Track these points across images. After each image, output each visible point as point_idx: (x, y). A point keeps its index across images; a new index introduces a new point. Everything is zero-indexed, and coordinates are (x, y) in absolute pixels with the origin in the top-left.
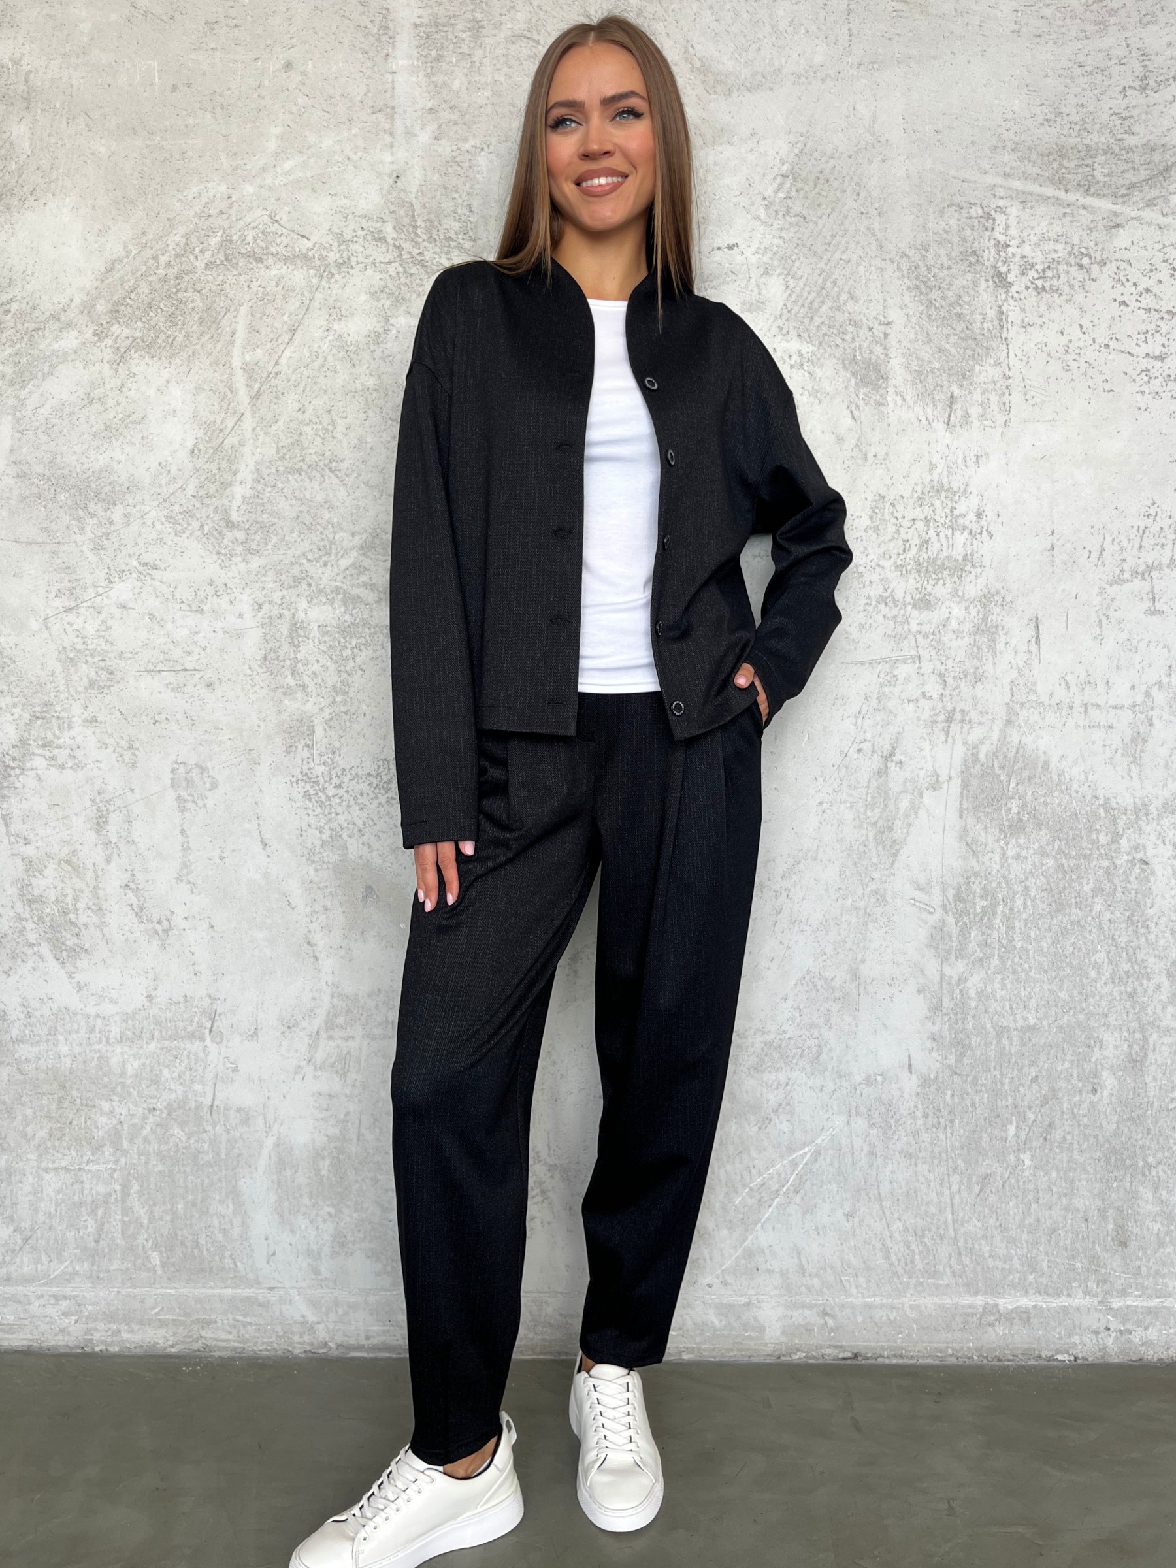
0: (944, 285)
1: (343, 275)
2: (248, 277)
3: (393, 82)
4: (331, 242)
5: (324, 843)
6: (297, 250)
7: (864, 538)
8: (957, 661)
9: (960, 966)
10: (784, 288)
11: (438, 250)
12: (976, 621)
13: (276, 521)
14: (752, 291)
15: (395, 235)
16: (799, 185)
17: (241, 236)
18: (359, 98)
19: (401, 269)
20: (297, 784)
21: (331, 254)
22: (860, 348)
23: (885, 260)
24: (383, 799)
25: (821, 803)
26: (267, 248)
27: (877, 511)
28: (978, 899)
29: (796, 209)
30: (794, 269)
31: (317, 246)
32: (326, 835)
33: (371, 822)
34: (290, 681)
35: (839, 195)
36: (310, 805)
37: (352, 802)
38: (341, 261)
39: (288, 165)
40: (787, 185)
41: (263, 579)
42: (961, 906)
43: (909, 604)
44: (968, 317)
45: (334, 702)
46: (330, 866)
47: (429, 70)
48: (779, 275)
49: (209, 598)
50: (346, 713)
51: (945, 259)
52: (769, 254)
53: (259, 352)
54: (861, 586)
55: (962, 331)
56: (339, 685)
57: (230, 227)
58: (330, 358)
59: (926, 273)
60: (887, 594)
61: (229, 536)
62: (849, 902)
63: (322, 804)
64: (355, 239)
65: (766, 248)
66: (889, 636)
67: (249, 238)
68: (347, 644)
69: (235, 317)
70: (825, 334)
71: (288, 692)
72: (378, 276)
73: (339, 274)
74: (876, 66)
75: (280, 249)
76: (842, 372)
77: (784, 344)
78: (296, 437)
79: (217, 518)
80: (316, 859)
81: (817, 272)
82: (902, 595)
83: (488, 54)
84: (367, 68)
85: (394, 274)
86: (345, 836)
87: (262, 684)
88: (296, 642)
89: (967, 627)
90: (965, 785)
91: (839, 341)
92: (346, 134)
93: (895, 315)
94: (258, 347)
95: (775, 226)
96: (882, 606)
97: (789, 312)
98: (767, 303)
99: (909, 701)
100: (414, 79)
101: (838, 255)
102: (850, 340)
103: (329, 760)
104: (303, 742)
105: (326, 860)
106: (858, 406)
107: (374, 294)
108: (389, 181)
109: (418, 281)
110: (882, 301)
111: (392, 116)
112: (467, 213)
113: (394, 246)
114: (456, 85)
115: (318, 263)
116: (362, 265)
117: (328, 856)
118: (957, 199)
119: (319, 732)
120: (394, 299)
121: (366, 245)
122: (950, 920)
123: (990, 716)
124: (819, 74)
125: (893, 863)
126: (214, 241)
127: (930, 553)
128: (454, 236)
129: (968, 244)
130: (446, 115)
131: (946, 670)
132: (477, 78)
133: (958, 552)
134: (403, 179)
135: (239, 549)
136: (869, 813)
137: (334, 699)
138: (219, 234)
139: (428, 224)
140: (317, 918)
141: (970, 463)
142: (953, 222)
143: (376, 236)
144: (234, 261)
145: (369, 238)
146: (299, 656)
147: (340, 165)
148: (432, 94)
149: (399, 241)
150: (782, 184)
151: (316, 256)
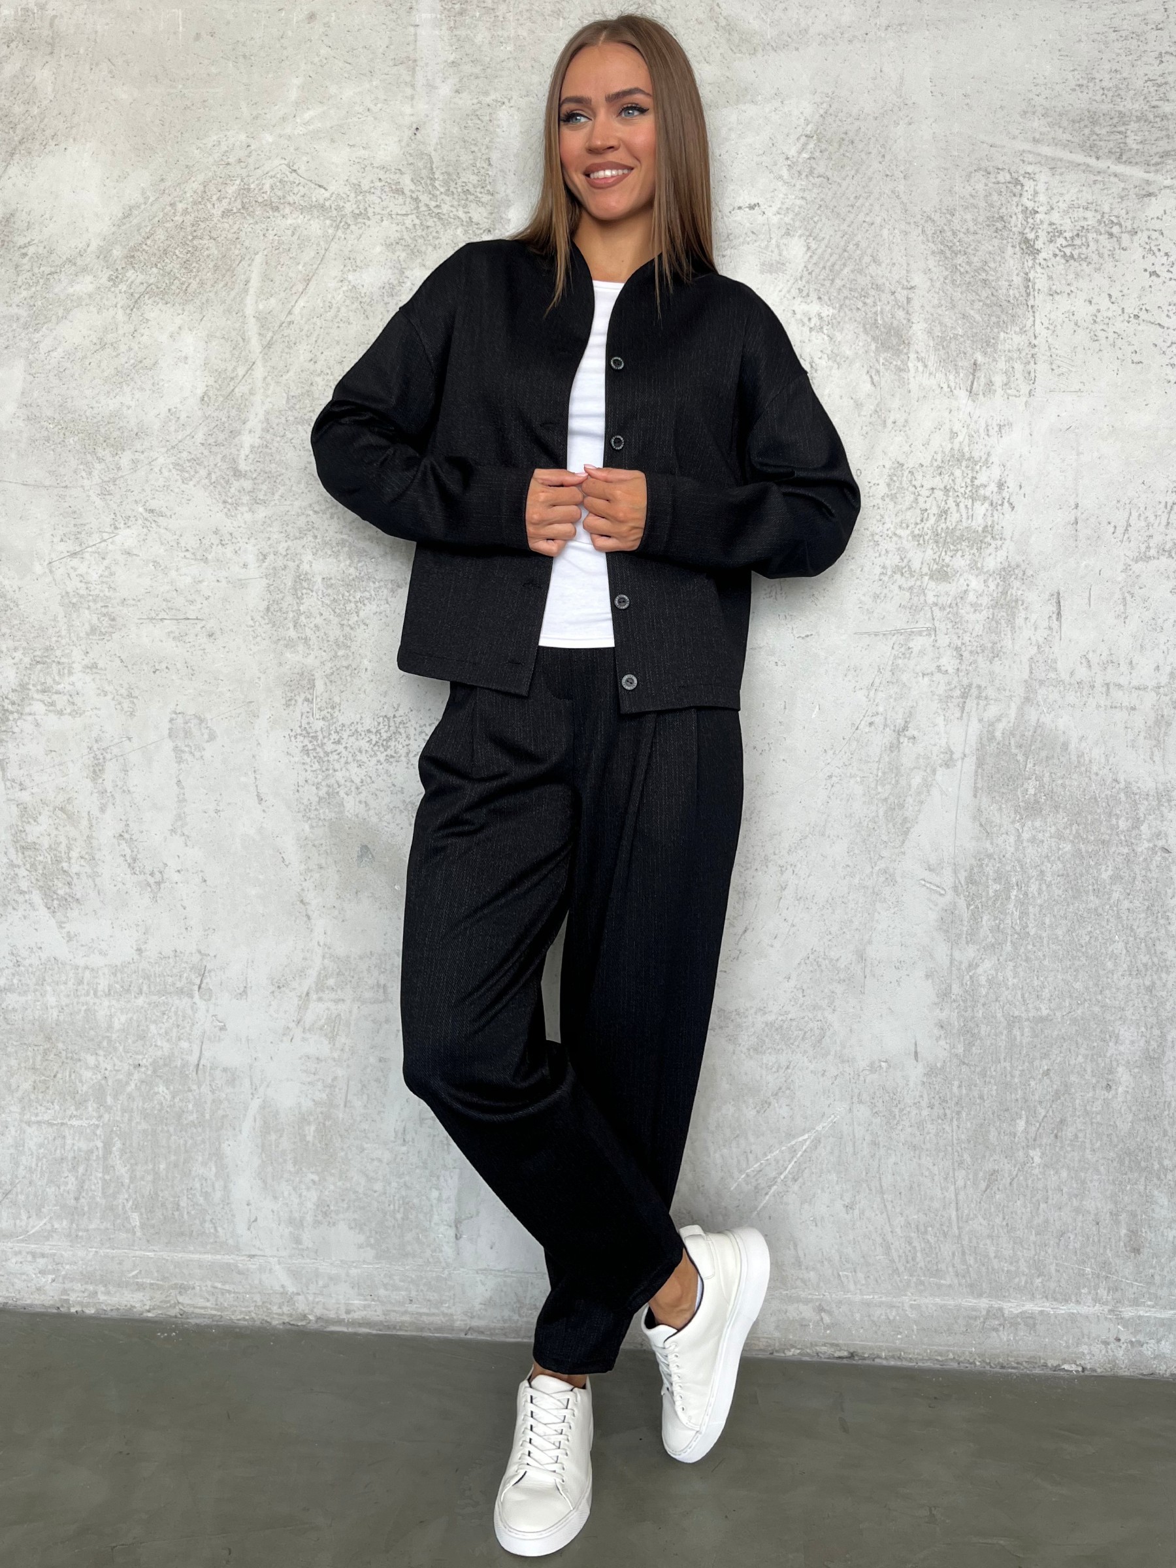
0: (969, 250)
1: (359, 225)
2: (264, 226)
3: (415, 35)
4: (348, 193)
5: (320, 799)
6: (314, 199)
7: (881, 506)
8: (974, 635)
9: (971, 952)
10: (805, 249)
11: (456, 203)
12: (995, 595)
13: (284, 471)
14: (772, 252)
15: (413, 187)
16: (823, 146)
17: (258, 185)
18: (381, 50)
19: (417, 222)
20: (296, 738)
21: (348, 205)
22: (882, 312)
23: (909, 223)
24: (382, 757)
25: (830, 777)
26: (284, 197)
27: (895, 478)
28: (990, 882)
29: (820, 169)
30: (816, 231)
31: (334, 196)
32: (322, 793)
33: (369, 780)
34: (292, 633)
35: (863, 155)
36: (308, 760)
37: (350, 759)
38: (357, 211)
39: (307, 115)
40: (811, 146)
41: (269, 529)
42: (973, 889)
43: (926, 574)
44: (993, 284)
45: (336, 656)
46: (327, 824)
47: (452, 24)
48: (800, 236)
49: (214, 547)
50: (347, 668)
51: (971, 224)
52: (791, 215)
53: (273, 301)
54: (877, 555)
55: (987, 297)
56: (341, 639)
57: (248, 176)
58: (343, 309)
59: (951, 238)
60: (903, 564)
61: (236, 484)
62: (856, 881)
63: (320, 760)
64: (372, 190)
65: (787, 209)
66: (905, 607)
67: (267, 187)
68: (351, 598)
69: (249, 265)
70: (846, 298)
71: (290, 644)
72: (395, 227)
73: (356, 225)
74: (904, 28)
75: (297, 198)
76: (863, 336)
77: (805, 307)
78: (307, 388)
79: (224, 466)
80: (312, 816)
81: (839, 234)
82: (919, 566)
83: (511, 9)
84: (390, 20)
85: (410, 226)
86: (342, 794)
87: (263, 635)
88: (300, 594)
89: (985, 601)
90: (980, 763)
91: (860, 305)
92: (367, 86)
93: (918, 279)
94: (272, 296)
95: (798, 187)
96: (898, 576)
97: (810, 273)
98: (787, 264)
99: (924, 675)
100: (437, 32)
101: (861, 217)
102: (872, 304)
103: (329, 716)
104: (303, 696)
105: (322, 817)
106: (878, 372)
107: (390, 246)
108: (409, 133)
109: (434, 234)
110: (905, 266)
111: (414, 69)
112: (485, 166)
113: (412, 197)
114: (479, 39)
115: (335, 213)
116: (379, 217)
117: (324, 813)
118: (984, 164)
119: (320, 685)
120: (409, 251)
121: (384, 197)
122: (962, 903)
123: (1007, 693)
124: (846, 35)
125: (903, 842)
126: (231, 190)
127: (948, 524)
128: (472, 190)
129: (996, 209)
130: (467, 68)
131: (963, 644)
132: (500, 33)
133: (978, 523)
134: (422, 131)
135: (246, 499)
136: (880, 789)
137: (336, 653)
138: (238, 182)
139: (446, 177)
140: (311, 876)
141: (993, 432)
142: (980, 186)
143: (394, 187)
144: (251, 209)
145: (387, 189)
146: (302, 608)
147: (360, 116)
148: (454, 47)
149: (417, 193)
150: (806, 144)
151: (333, 206)
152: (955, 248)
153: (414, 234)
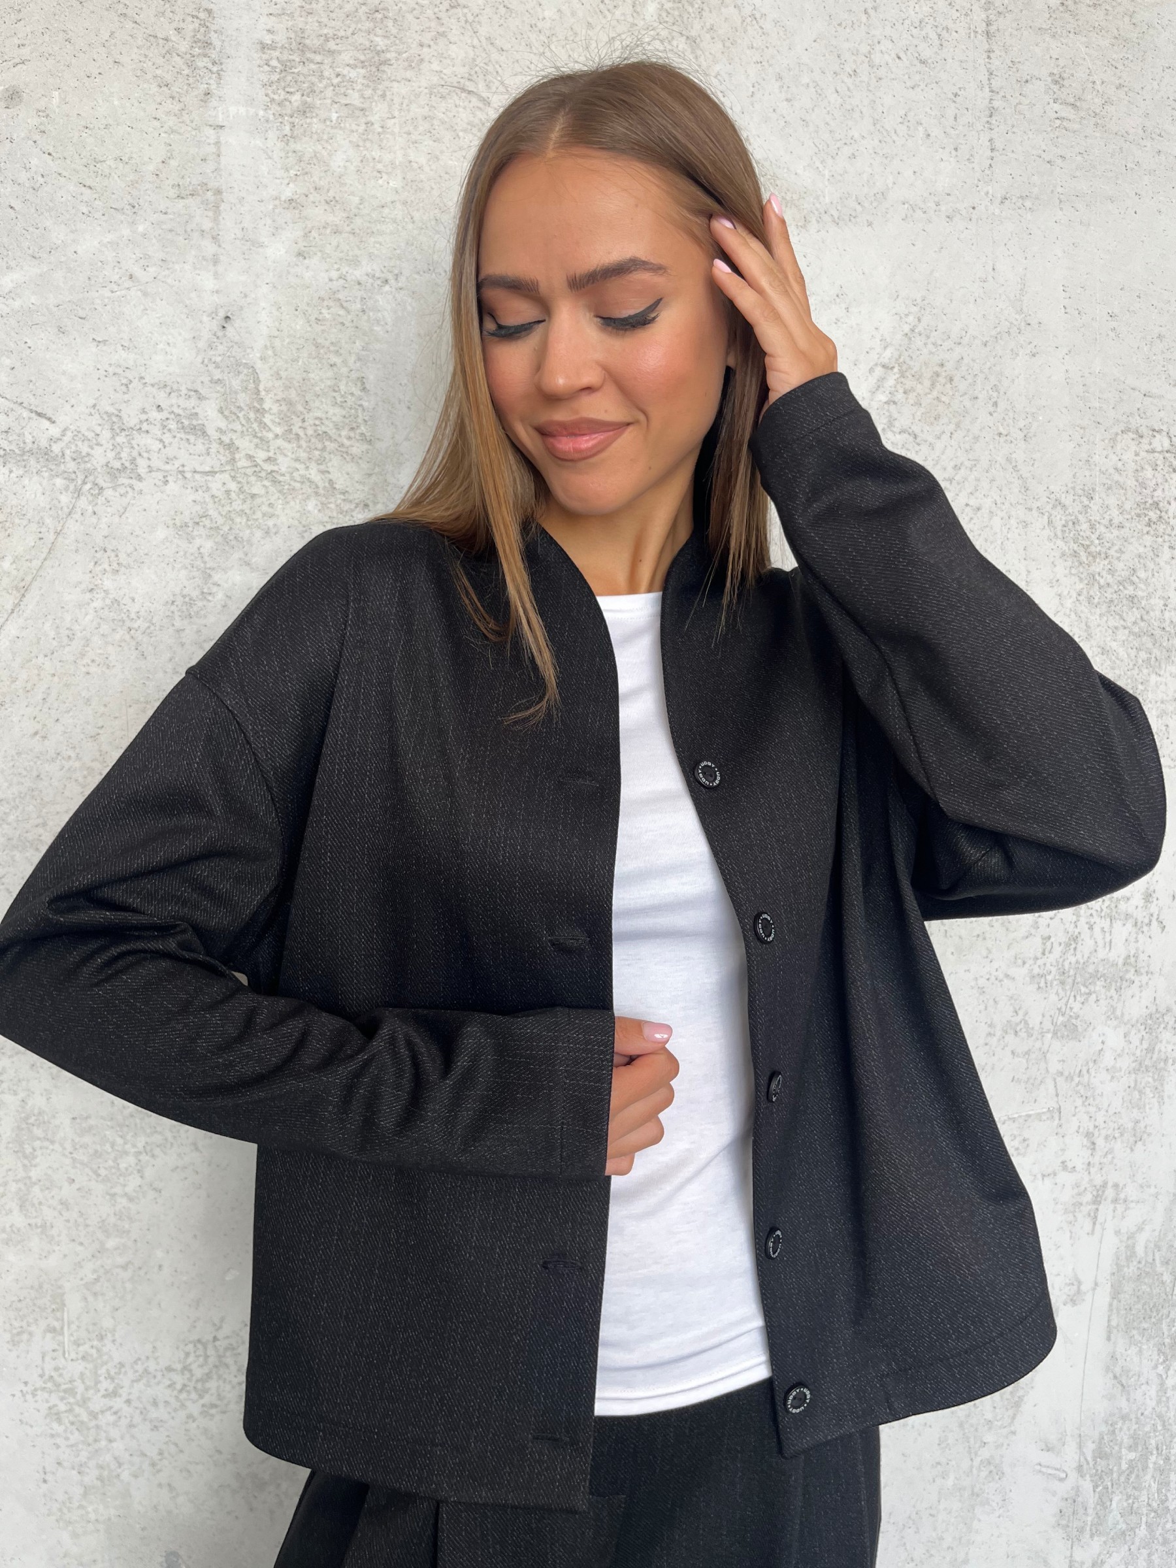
0: (1112, 552)
1: (122, 490)
3: (218, 143)
4: (98, 430)
6: (29, 439)
8: (1111, 1112)
9: (1096, 1545)
11: (303, 455)
12: (1138, 1053)
15: (223, 424)
16: (909, 383)
18: (151, 167)
19: (233, 486)
20: (34, 1395)
21: (97, 452)
23: (1030, 510)
24: (195, 1409)
28: (1124, 1451)
31: (69, 434)
32: (90, 1478)
33: (173, 1449)
34: (18, 1219)
35: (968, 404)
36: (59, 1429)
37: (137, 1419)
38: (117, 464)
40: (891, 382)
42: (1102, 1464)
43: (1048, 1031)
44: (1144, 602)
45: (102, 1250)
46: (101, 1527)
47: (287, 129)
50: (125, 1267)
51: (1115, 512)
55: (1135, 623)
56: (112, 1220)
58: (97, 641)
59: (1088, 533)
60: (1018, 1019)
62: (950, 1482)
63: (81, 1426)
64: (145, 427)
66: (1019, 1081)
68: (128, 1147)
71: (14, 1239)
72: (190, 496)
73: (114, 488)
74: (1028, 204)
80: (74, 1518)
82: (1039, 1019)
83: (396, 114)
84: (168, 113)
85: (220, 494)
86: (126, 1477)
88: (28, 1150)
89: (1126, 1063)
90: (1116, 1294)
92: (126, 232)
96: (1010, 1038)
99: (1043, 1176)
100: (259, 142)
103: (94, 1351)
104: (43, 1324)
105: (92, 1518)
107: (181, 529)
108: (210, 325)
109: (265, 508)
111: (216, 207)
112: (357, 392)
113: (221, 442)
114: (338, 162)
115: (72, 466)
116: (160, 475)
117: (96, 1510)
118: (1135, 422)
119: (74, 1304)
120: (219, 539)
121: (167, 438)
122: (1087, 1485)
123: (1152, 1190)
124: (943, 208)
125: (1014, 1418)
127: (1079, 956)
128: (332, 432)
129: (1148, 491)
130: (318, 214)
131: (1096, 1127)
132: (376, 153)
133: (1118, 953)
134: (237, 323)
137: (102, 1244)
139: (284, 408)
142: (1128, 456)
143: (186, 422)
145: (173, 425)
146: (34, 1174)
147: (115, 288)
148: (292, 172)
149: (230, 435)
150: (882, 379)
151: (68, 452)
152: (1092, 549)
153: (228, 508)
